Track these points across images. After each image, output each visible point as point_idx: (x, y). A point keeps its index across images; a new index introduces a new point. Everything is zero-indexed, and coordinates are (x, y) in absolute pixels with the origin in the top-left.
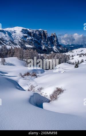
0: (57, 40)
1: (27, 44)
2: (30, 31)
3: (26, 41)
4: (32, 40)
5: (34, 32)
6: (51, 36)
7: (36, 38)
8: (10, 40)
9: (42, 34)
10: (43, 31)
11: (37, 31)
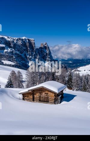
0: (50, 53)
1: (4, 60)
2: (9, 40)
3: (3, 55)
4: (12, 52)
5: (15, 41)
6: (41, 48)
7: (18, 50)
9: (28, 44)
10: (28, 40)
11: (20, 39)
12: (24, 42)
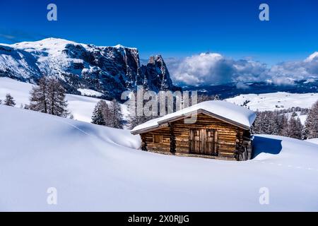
0: (167, 73)
1: (82, 88)
2: (91, 50)
3: (81, 80)
4: (96, 73)
5: (102, 53)
6: (150, 65)
7: (108, 70)
8: (33, 77)
9: (126, 58)
10: (126, 49)
11: (111, 49)
12: (119, 54)
